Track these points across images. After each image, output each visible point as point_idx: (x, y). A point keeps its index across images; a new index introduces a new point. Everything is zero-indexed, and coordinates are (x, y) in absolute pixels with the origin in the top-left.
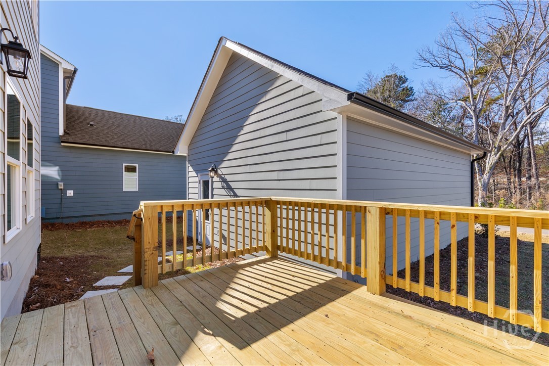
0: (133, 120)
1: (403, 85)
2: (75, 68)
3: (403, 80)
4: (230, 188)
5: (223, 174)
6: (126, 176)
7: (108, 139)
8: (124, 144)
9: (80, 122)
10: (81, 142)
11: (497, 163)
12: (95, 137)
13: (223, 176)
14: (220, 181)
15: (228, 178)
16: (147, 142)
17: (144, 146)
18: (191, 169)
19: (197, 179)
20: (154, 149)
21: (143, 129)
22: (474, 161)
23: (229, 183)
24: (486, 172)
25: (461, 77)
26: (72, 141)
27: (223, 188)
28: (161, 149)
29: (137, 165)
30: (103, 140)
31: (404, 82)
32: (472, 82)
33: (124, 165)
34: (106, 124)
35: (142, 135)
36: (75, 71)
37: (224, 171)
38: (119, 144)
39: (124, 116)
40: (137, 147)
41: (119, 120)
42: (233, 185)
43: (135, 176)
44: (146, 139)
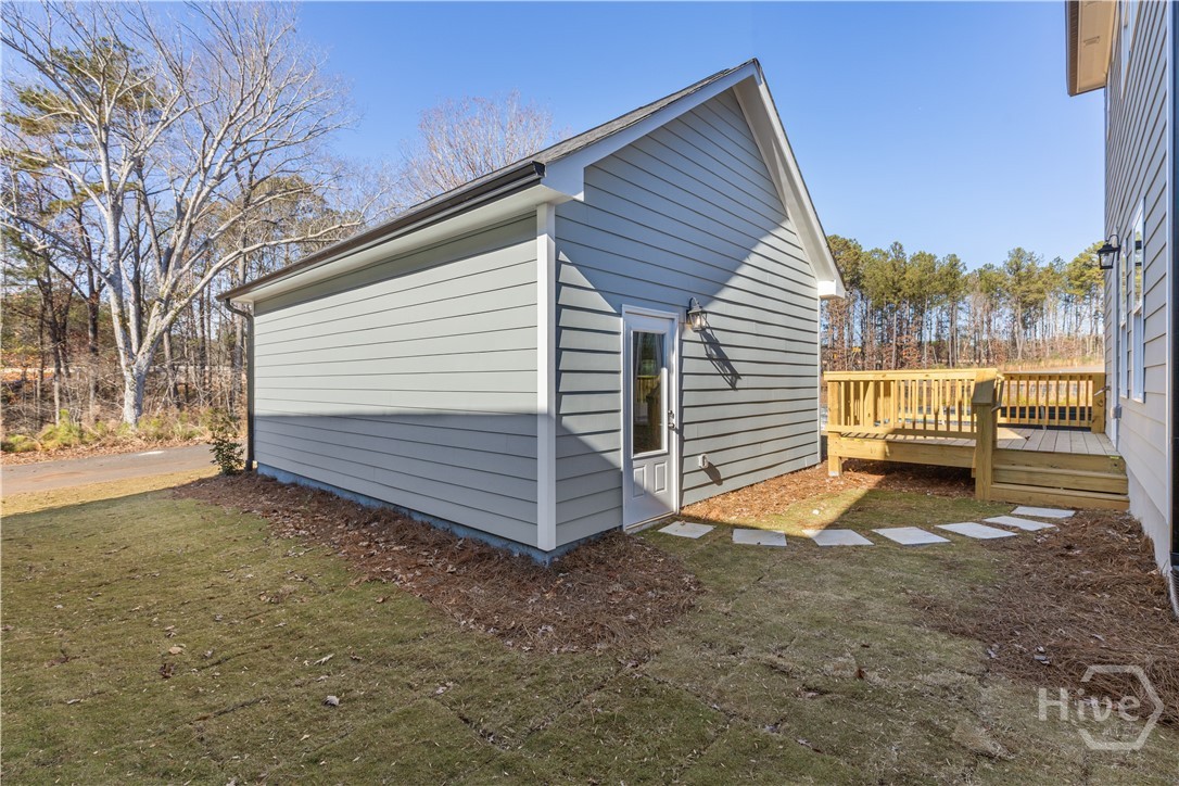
4: (723, 360)
5: (709, 328)
13: (708, 331)
14: (702, 342)
15: (720, 337)
23: (722, 348)
24: (143, 349)
27: (710, 358)
37: (712, 321)
42: (729, 353)
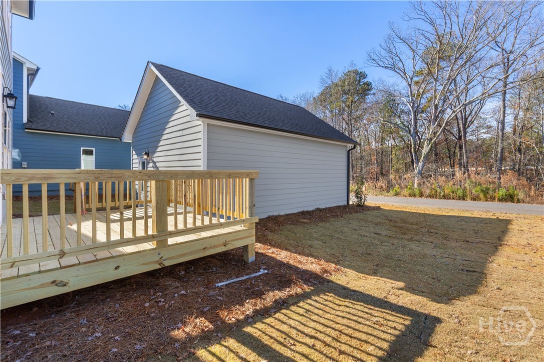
0: (92, 109)
1: (363, 80)
2: (38, 67)
3: (363, 75)
4: (156, 167)
6: (83, 157)
7: (68, 127)
8: (82, 131)
9: (42, 111)
10: (43, 128)
11: (428, 153)
12: (55, 124)
16: (103, 129)
17: (100, 133)
18: (134, 153)
19: (137, 161)
20: (109, 135)
21: (100, 118)
22: (350, 150)
24: (421, 161)
25: (402, 77)
26: (34, 128)
28: (115, 136)
29: (94, 149)
30: (63, 128)
31: (365, 78)
32: (411, 82)
33: (82, 148)
34: (66, 113)
35: (99, 123)
36: (38, 69)
38: (77, 131)
39: (84, 106)
40: (94, 134)
41: (79, 109)
42: (158, 165)
43: (92, 158)
44: (103, 127)
